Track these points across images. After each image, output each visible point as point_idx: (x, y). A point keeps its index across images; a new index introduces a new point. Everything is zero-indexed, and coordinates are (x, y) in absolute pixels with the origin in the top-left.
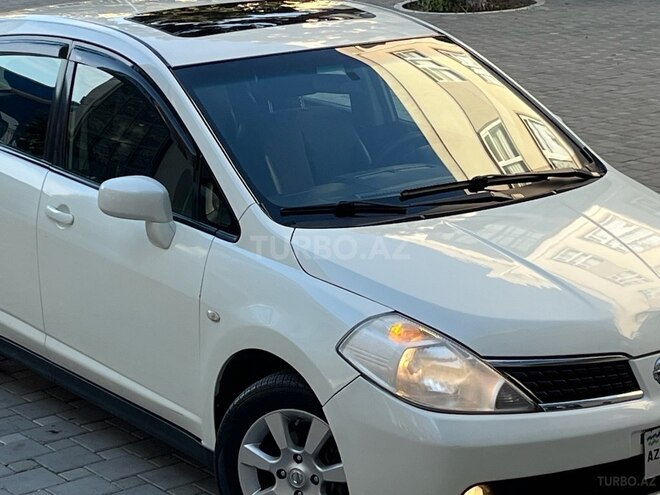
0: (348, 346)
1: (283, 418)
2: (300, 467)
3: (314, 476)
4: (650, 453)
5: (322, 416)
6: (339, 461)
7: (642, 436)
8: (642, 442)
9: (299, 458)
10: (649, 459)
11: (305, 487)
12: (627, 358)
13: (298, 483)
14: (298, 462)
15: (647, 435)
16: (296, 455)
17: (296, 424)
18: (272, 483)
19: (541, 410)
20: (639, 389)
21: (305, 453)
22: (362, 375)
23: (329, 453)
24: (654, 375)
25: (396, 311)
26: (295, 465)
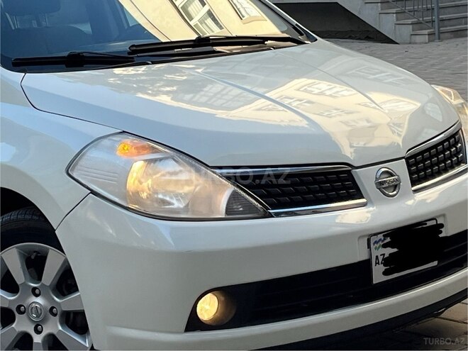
0: (78, 167)
1: (20, 253)
2: (40, 300)
3: (52, 308)
4: (377, 257)
5: (59, 247)
6: (76, 290)
7: (369, 241)
8: (369, 246)
9: (37, 291)
10: (376, 263)
11: (45, 320)
12: (350, 168)
13: (38, 317)
14: (37, 296)
15: (373, 239)
16: (34, 289)
17: (33, 257)
18: (12, 320)
19: (271, 216)
20: (363, 197)
21: (43, 285)
22: (93, 192)
23: (66, 283)
24: (376, 184)
25: (124, 132)
26: (34, 299)
